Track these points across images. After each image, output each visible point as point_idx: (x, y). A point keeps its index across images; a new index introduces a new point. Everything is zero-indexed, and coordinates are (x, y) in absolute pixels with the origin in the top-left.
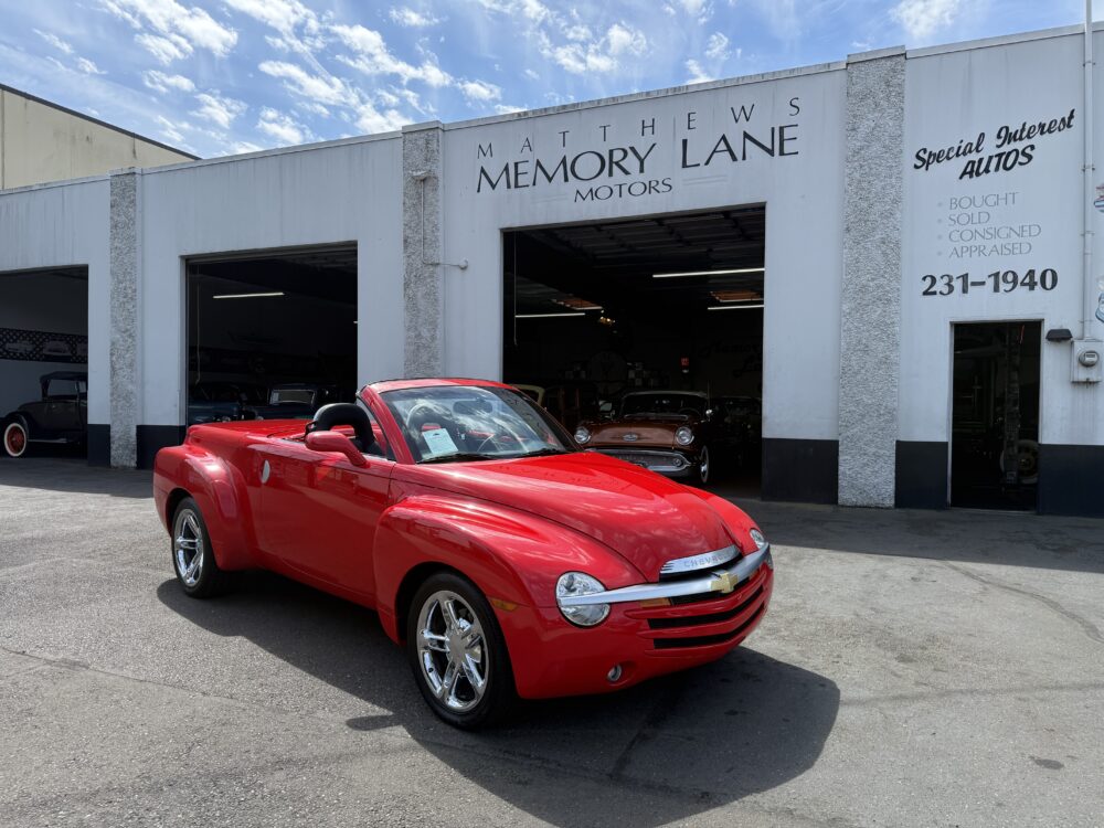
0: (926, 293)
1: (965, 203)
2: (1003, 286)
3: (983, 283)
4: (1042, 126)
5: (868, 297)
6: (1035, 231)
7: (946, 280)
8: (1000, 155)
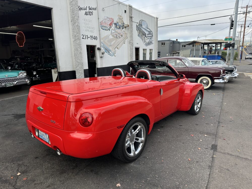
0: (83, 38)
1: (86, 20)
2: (92, 39)
3: (89, 37)
4: (93, 8)
5: (76, 38)
6: (94, 28)
7: (85, 36)
8: (89, 12)
